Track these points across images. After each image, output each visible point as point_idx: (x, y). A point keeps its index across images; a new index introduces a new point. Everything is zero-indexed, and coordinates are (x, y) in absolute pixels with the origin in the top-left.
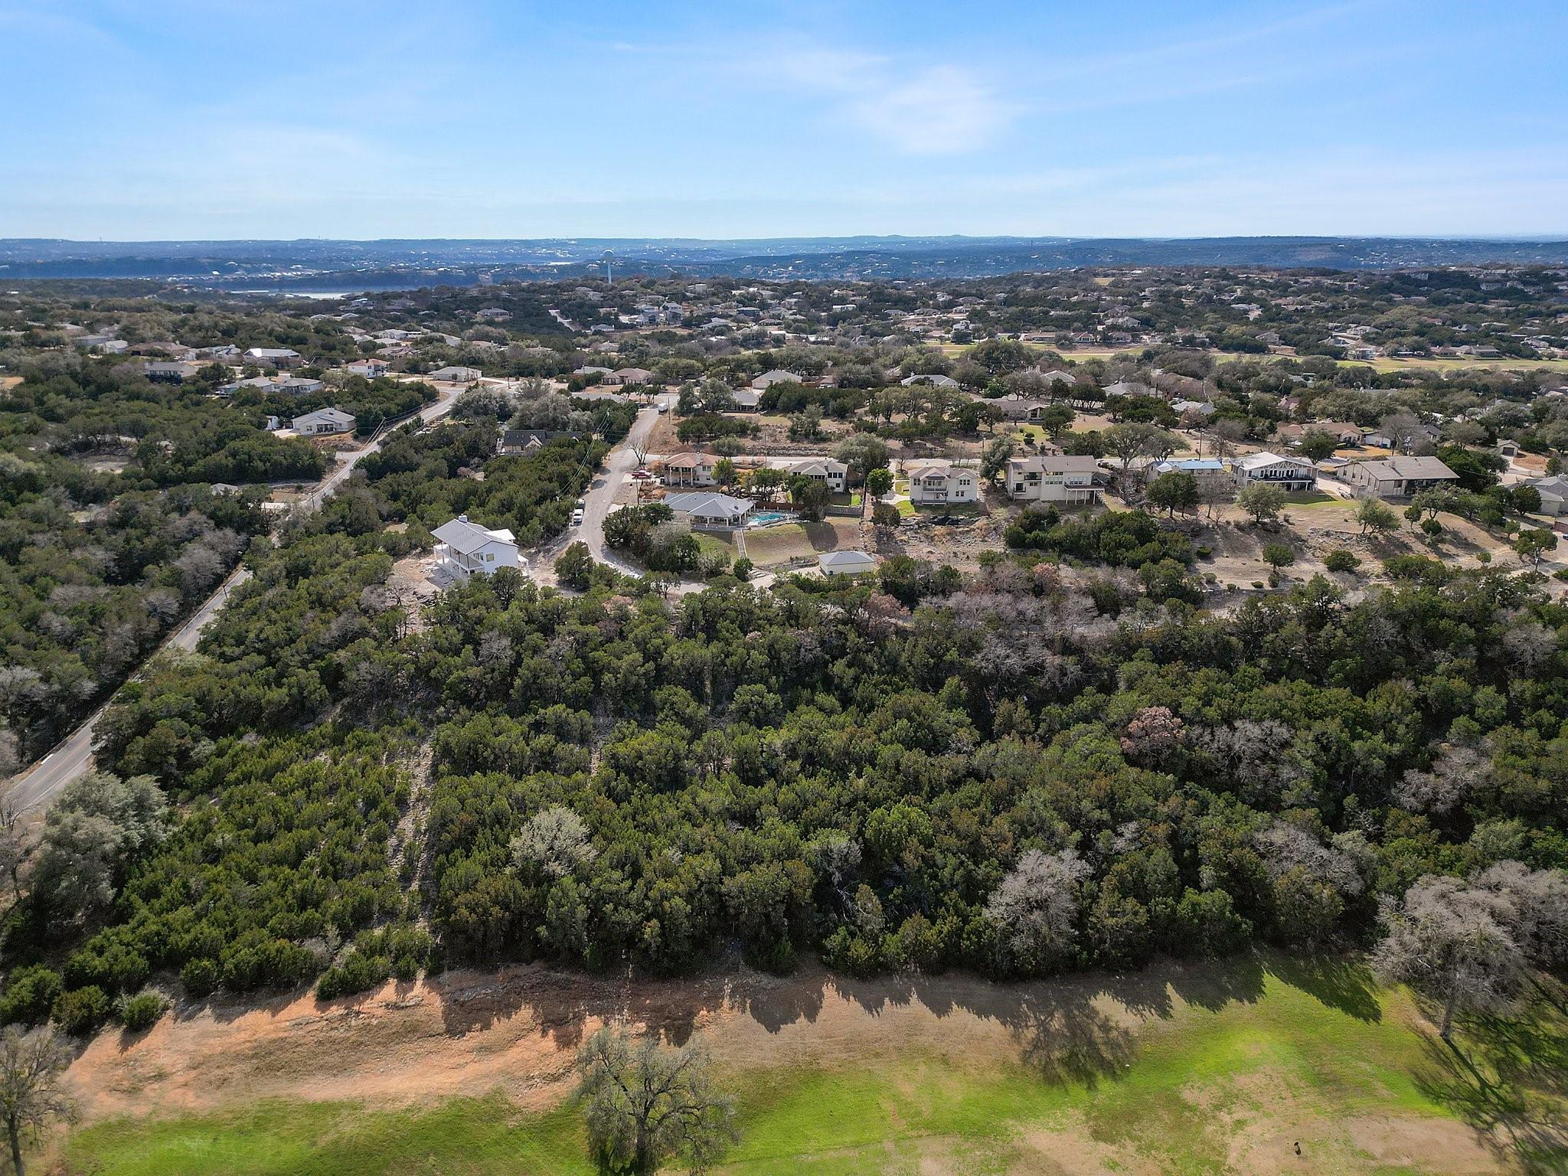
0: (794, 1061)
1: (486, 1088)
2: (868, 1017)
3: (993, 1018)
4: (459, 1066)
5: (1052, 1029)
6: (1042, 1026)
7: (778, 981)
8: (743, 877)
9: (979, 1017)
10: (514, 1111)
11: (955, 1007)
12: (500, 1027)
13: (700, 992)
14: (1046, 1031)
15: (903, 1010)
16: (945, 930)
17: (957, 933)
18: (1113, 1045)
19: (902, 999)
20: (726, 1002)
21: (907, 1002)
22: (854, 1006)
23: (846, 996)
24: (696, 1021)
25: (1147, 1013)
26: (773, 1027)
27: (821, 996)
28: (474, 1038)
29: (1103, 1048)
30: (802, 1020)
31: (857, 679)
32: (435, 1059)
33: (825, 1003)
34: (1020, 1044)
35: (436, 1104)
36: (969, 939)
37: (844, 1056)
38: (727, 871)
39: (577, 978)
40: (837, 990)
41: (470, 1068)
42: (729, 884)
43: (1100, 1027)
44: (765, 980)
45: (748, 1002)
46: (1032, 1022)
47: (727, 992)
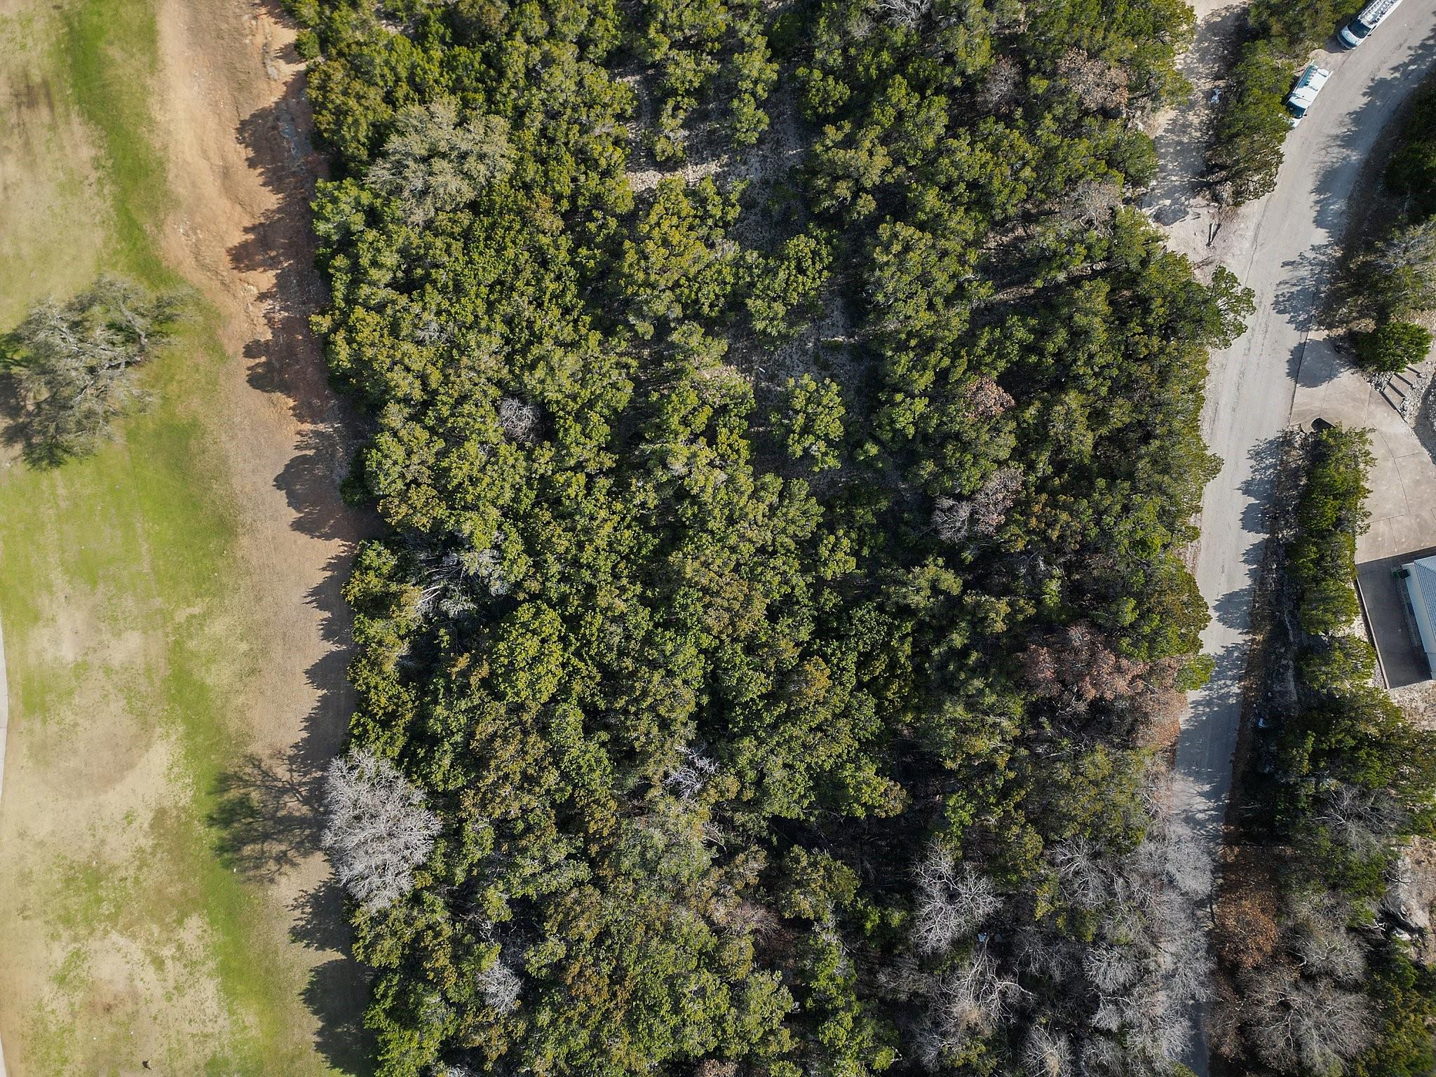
1: (180, 189)
3: (304, 734)
4: (204, 154)
5: (286, 798)
6: (292, 789)
9: (306, 720)
10: (159, 226)
11: (320, 693)
12: (253, 179)
13: (318, 397)
14: (283, 791)
15: (315, 633)
18: (259, 861)
19: (328, 631)
20: (308, 427)
21: (326, 637)
23: (330, 566)
24: (278, 396)
26: (281, 482)
27: (328, 537)
28: (239, 154)
29: (258, 847)
30: (294, 515)
32: (212, 123)
33: (320, 543)
34: (271, 757)
35: (158, 146)
40: (338, 557)
41: (203, 164)
43: (285, 853)
45: (311, 452)
46: (296, 777)
47: (321, 427)
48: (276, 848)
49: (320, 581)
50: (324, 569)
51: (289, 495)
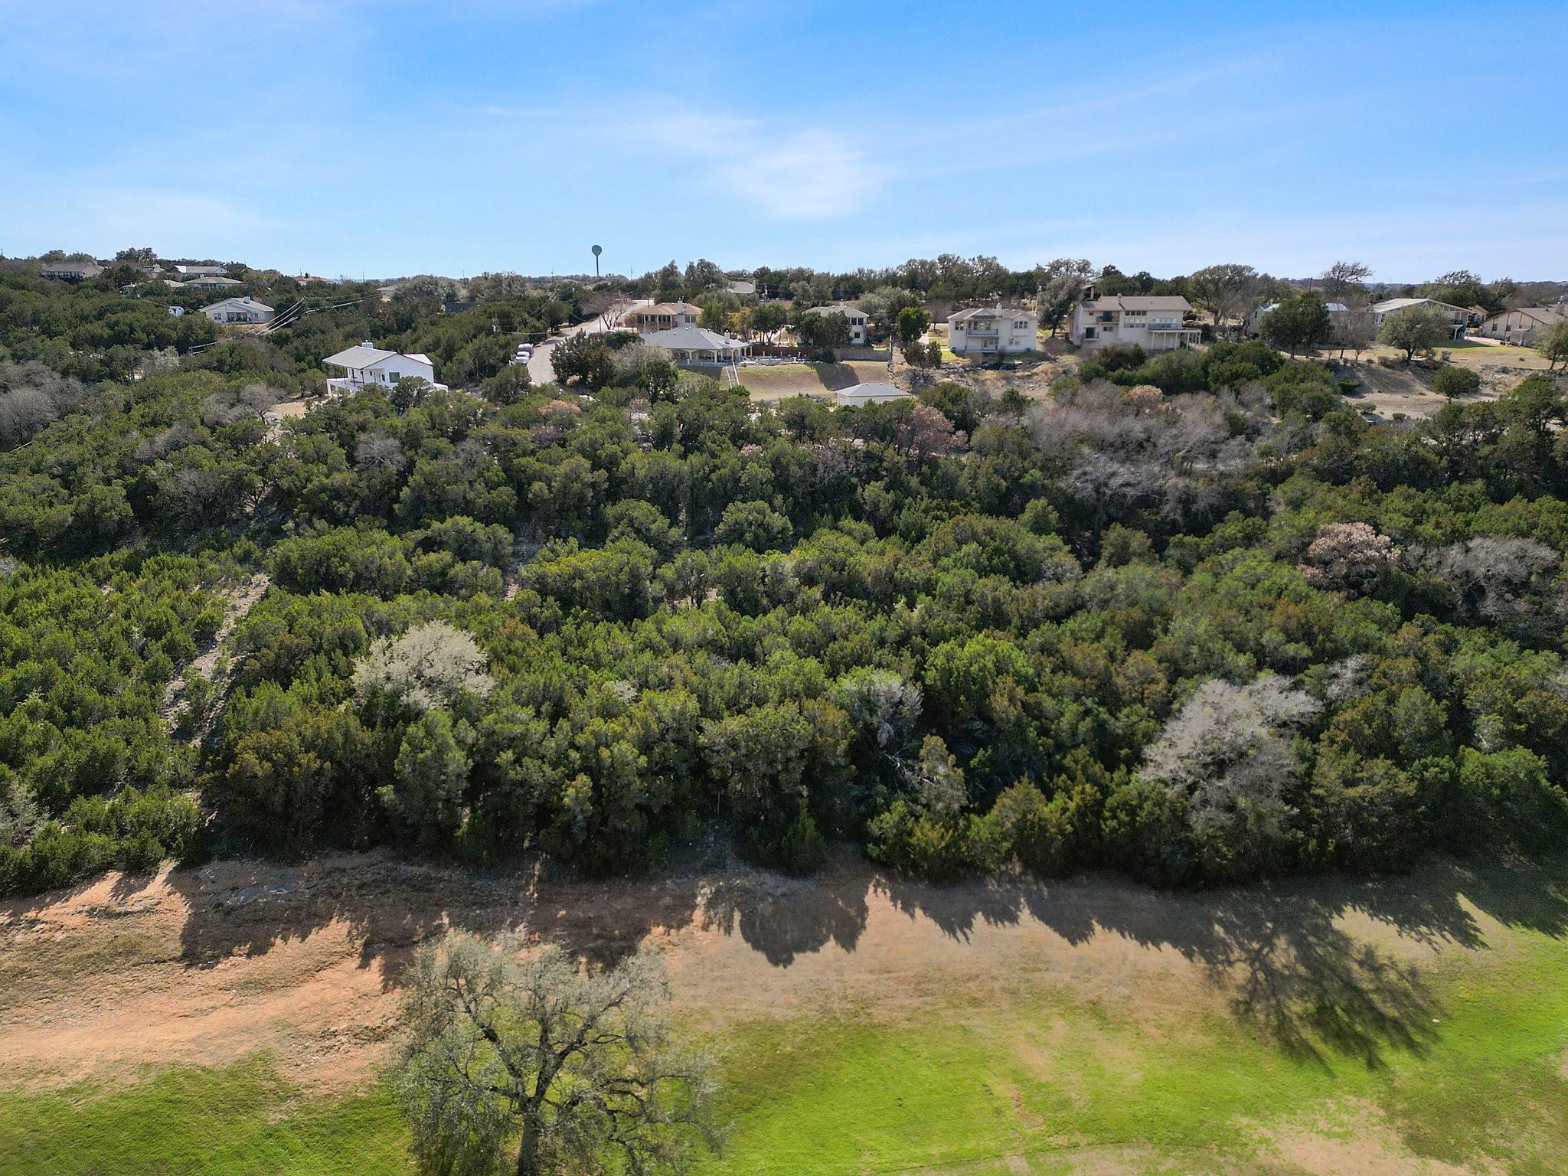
0: (825, 1010)
1: (241, 1051)
2: (948, 940)
3: (1166, 946)
4: (201, 1012)
5: (1277, 965)
6: (1258, 960)
7: (795, 884)
8: (733, 724)
9: (1143, 943)
10: (285, 1093)
11: (1098, 927)
12: (287, 951)
13: (658, 898)
15: (1008, 931)
16: (1072, 805)
17: (1093, 810)
18: (1395, 995)
19: (1004, 914)
20: (699, 916)
21: (1014, 919)
22: (923, 923)
23: (907, 908)
24: (645, 943)
25: (1437, 938)
26: (780, 956)
27: (863, 910)
28: (236, 967)
29: (1375, 997)
30: (832, 947)
31: (898, 507)
32: (155, 1000)
33: (872, 918)
34: (1223, 988)
35: (133, 1080)
36: (1114, 817)
37: (915, 1002)
38: (708, 711)
39: (446, 874)
40: (893, 899)
41: (215, 1018)
42: (712, 732)
43: (1361, 963)
44: (770, 882)
45: (737, 916)
46: (1237, 953)
47: (700, 900)
48: (1363, 979)
49: (931, 921)
50: (912, 916)
51: (801, 947)
